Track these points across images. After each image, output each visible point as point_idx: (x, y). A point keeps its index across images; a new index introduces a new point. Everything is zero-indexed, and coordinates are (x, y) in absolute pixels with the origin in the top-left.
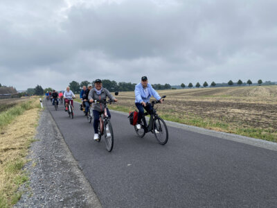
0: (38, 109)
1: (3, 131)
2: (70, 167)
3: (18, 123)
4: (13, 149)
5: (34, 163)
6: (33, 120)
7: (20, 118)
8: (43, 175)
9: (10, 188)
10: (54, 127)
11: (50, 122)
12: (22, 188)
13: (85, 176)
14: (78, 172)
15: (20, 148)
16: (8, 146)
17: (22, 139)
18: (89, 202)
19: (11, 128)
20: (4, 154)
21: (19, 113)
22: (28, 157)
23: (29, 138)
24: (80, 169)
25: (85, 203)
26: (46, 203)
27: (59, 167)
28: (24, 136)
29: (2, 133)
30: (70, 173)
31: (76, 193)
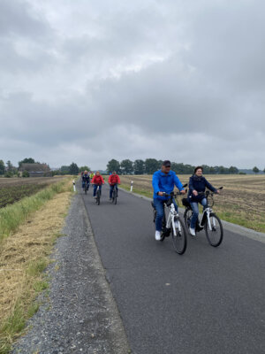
0: (69, 193)
1: (30, 219)
2: (96, 276)
3: (47, 211)
4: (37, 244)
5: (57, 266)
6: (63, 208)
7: (50, 203)
8: (65, 283)
9: (28, 296)
10: (84, 218)
11: (81, 211)
12: (41, 298)
13: (112, 291)
14: (104, 284)
15: (44, 244)
16: (32, 240)
17: (48, 233)
18: (113, 330)
19: (40, 215)
20: (28, 249)
21: (49, 198)
22: (51, 258)
23: (56, 231)
24: (107, 280)
25: (107, 331)
26: (64, 322)
27: (83, 274)
28: (50, 229)
29: (29, 222)
30: (95, 285)
31: (99, 314)
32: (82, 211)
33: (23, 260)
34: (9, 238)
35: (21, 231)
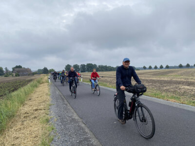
0: (47, 84)
2: (77, 122)
3: (38, 93)
4: (40, 109)
5: (56, 119)
6: (47, 91)
7: (38, 89)
8: (62, 126)
10: (61, 96)
13: (88, 128)
14: (83, 125)
15: (44, 109)
16: (36, 108)
17: (44, 104)
18: (94, 144)
19: (34, 96)
20: (36, 112)
21: (36, 86)
22: (50, 115)
23: (48, 103)
24: (84, 123)
25: (92, 144)
26: (69, 143)
27: (71, 122)
28: (44, 102)
29: (30, 99)
30: (79, 126)
31: (85, 138)
32: (58, 92)
33: (35, 117)
34: (22, 108)
35: (27, 104)
